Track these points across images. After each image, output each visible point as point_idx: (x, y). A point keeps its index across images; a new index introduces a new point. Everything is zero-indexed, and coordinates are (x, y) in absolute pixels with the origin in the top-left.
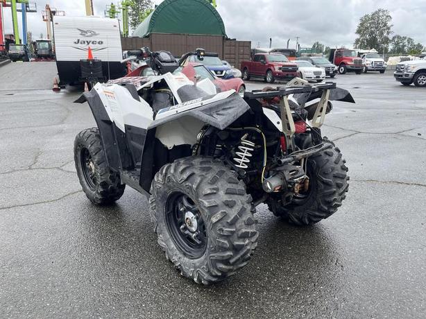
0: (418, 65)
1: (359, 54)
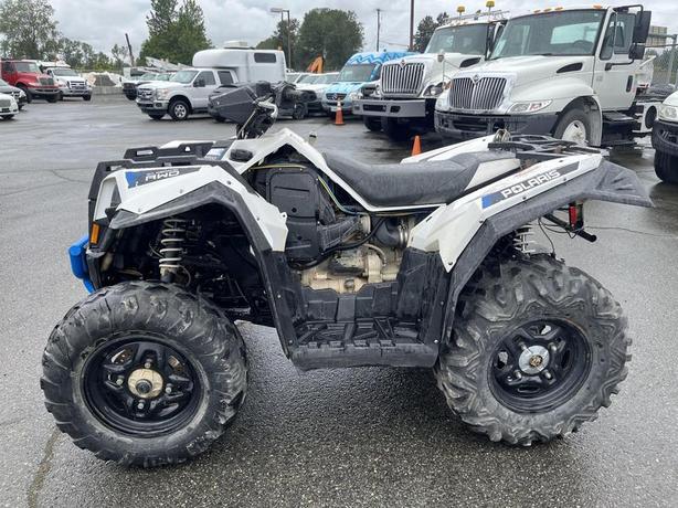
1: (42, 68)
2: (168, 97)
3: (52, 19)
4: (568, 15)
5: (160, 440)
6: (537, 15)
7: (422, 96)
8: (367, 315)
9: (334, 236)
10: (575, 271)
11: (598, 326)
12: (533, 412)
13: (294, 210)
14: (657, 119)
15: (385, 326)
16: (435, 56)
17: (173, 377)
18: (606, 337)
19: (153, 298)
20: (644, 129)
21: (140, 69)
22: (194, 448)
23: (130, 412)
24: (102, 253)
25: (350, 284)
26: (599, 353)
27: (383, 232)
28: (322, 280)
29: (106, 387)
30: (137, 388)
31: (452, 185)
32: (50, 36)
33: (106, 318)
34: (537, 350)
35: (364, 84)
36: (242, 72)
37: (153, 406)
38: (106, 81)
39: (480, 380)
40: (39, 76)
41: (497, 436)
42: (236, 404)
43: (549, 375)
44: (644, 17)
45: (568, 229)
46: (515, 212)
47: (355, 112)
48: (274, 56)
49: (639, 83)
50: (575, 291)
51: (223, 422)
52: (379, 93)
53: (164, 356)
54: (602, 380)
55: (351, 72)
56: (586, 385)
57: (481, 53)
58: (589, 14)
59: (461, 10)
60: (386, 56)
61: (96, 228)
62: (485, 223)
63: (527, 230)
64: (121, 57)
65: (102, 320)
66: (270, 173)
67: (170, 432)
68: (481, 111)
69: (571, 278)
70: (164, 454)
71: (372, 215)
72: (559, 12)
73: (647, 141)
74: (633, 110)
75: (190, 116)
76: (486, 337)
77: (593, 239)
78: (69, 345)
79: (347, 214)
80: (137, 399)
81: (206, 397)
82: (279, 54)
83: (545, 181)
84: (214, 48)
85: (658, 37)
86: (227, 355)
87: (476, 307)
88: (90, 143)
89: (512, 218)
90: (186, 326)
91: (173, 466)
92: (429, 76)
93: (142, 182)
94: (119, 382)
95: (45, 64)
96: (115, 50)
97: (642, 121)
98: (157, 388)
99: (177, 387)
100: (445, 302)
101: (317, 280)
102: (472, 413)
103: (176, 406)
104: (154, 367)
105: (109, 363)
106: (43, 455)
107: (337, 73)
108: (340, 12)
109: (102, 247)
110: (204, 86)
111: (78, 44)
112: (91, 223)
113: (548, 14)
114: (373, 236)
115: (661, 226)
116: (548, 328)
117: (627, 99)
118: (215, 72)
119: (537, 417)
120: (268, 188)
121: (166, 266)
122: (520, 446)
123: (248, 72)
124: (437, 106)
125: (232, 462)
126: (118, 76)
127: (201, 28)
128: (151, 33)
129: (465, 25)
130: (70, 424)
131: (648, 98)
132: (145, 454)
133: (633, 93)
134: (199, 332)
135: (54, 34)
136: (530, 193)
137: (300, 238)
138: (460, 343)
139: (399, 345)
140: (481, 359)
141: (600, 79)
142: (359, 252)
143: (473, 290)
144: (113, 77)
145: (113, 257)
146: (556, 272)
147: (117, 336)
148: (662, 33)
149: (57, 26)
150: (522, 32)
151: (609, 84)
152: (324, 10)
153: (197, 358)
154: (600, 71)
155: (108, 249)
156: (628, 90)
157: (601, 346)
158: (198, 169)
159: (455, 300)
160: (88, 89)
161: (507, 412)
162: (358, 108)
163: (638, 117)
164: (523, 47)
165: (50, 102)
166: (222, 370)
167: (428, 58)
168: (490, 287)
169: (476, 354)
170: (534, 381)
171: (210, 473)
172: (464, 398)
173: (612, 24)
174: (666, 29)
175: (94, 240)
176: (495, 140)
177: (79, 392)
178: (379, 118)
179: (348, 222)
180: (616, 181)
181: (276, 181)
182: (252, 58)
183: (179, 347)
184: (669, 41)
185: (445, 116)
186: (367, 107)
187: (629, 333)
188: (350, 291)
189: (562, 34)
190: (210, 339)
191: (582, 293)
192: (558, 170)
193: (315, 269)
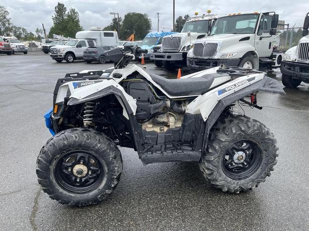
0: (66, 48)
1: (4, 39)
2: (65, 52)
3: (8, 17)
4: (243, 16)
5: (86, 195)
6: (230, 16)
7: (180, 51)
8: (170, 142)
9: (156, 108)
10: (255, 121)
11: (265, 142)
12: (240, 179)
13: (139, 98)
14: (282, 60)
15: (178, 146)
16: (186, 34)
17: (91, 168)
18: (268, 147)
19: (85, 134)
20: (277, 65)
21: (50, 40)
22: (101, 198)
23: (73, 183)
24: (59, 117)
25: (162, 129)
26: (265, 154)
27: (175, 107)
28: (150, 127)
29: (64, 173)
30: (77, 172)
31: (204, 87)
32: (7, 25)
33: (66, 142)
34: (241, 153)
35: (153, 46)
36: (98, 41)
37: (83, 180)
38: (34, 45)
39: (219, 166)
40: (3, 43)
41: (226, 189)
42: (118, 179)
43: (246, 164)
44: (276, 17)
45: (250, 105)
46: (232, 96)
47: (151, 58)
48: (113, 33)
49: (274, 45)
50: (255, 128)
51: (113, 186)
52: (162, 50)
53: (89, 159)
54: (267, 164)
55: (147, 41)
56: (261, 167)
57: (206, 32)
58: (252, 16)
59: (196, 14)
60: (163, 34)
61: (56, 106)
62: (220, 101)
63: (234, 105)
64: (40, 34)
65: (64, 144)
66: (129, 83)
67: (90, 191)
68: (207, 58)
69: (254, 123)
70: (88, 201)
71: (171, 100)
72: (239, 15)
73: (278, 70)
74: (272, 57)
75: (75, 61)
76: (221, 148)
77: (261, 108)
78: (50, 154)
79: (160, 100)
80: (76, 177)
81: (106, 175)
82: (115, 33)
83: (242, 84)
84: (84, 30)
85: (281, 25)
86: (115, 157)
87: (216, 136)
88: (30, 73)
89: (230, 99)
90: (99, 145)
91: (91, 206)
92: (183, 43)
93: (80, 87)
94: (70, 170)
95: (6, 38)
96: (37, 31)
97: (276, 61)
98: (85, 172)
99: (94, 172)
100: (204, 133)
101: (148, 127)
102: (216, 180)
103: (93, 180)
104: (84, 164)
105: (65, 162)
106: (33, 204)
107: (141, 41)
108: (140, 14)
109: (59, 114)
110: (81, 47)
111: (20, 28)
112: (55, 104)
113: (234, 16)
114: (171, 109)
115: (286, 105)
116: (245, 144)
117: (269, 52)
118: (86, 41)
119: (241, 181)
120: (128, 89)
121: (86, 122)
122: (235, 193)
123: (101, 41)
124: (188, 56)
125: (116, 204)
126: (39, 43)
127: (78, 21)
128: (55, 23)
129: (199, 21)
130: (48, 189)
131: (278, 52)
132: (80, 201)
133: (272, 49)
134: (104, 148)
135: (9, 24)
136: (237, 89)
137: (142, 110)
138: (210, 151)
139: (185, 152)
140: (219, 157)
141: (257, 44)
142: (165, 115)
143: (215, 129)
144: (37, 43)
145: (64, 119)
146: (248, 121)
147: (70, 150)
148: (283, 23)
149: (10, 20)
150: (223, 23)
151: (262, 46)
152: (133, 13)
153: (103, 159)
154: (257, 40)
155: (62, 115)
156: (270, 48)
157: (266, 151)
158: (102, 81)
159: (208, 133)
160: (26, 49)
161: (229, 179)
162: (152, 57)
163: (274, 60)
164: (224, 30)
165: (8, 55)
166: (113, 163)
167: (183, 35)
168: (222, 127)
169: (217, 155)
170: (240, 167)
171: (107, 208)
172: (212, 174)
173: (262, 20)
174: (284, 21)
175: (55, 112)
176: (219, 69)
177: (53, 175)
178: (162, 61)
179: (161, 103)
180: (270, 84)
181: (132, 86)
182: (103, 35)
183: (95, 155)
184: (286, 27)
185: (191, 60)
186: (156, 56)
187: (277, 145)
188: (162, 132)
189: (241, 25)
190: (108, 151)
191: (259, 129)
192: (247, 80)
193: (147, 123)
